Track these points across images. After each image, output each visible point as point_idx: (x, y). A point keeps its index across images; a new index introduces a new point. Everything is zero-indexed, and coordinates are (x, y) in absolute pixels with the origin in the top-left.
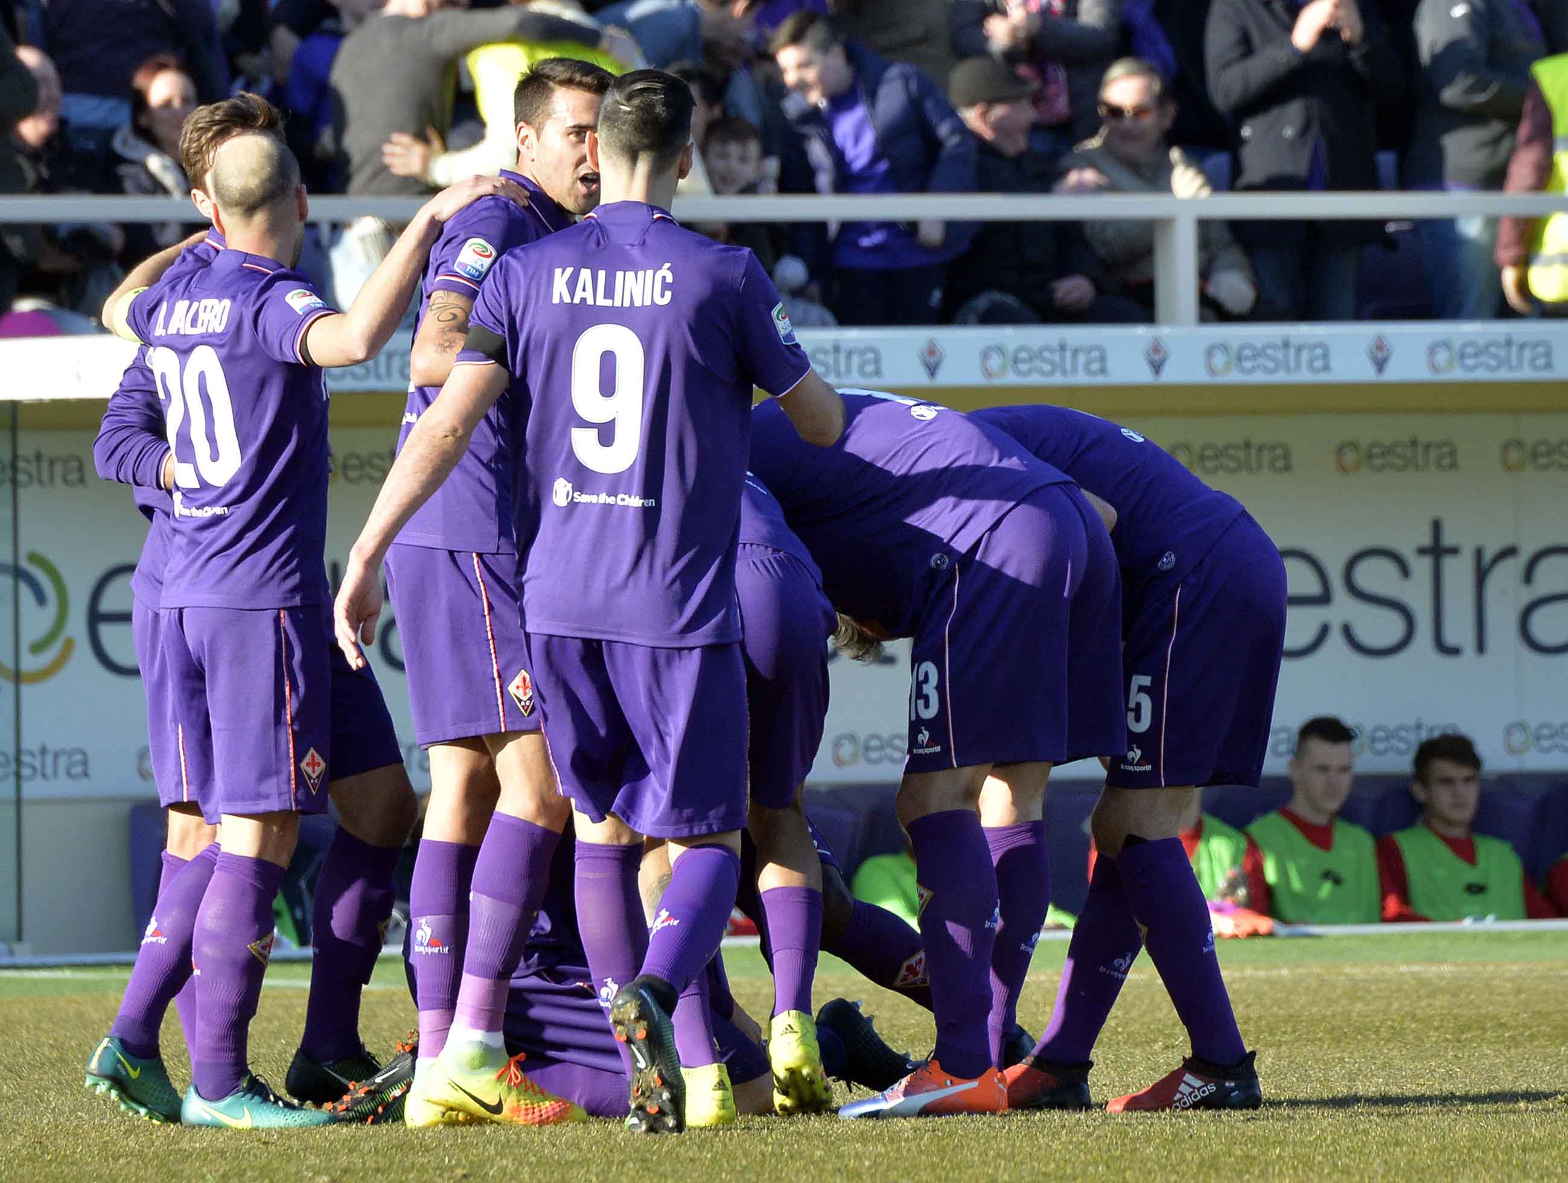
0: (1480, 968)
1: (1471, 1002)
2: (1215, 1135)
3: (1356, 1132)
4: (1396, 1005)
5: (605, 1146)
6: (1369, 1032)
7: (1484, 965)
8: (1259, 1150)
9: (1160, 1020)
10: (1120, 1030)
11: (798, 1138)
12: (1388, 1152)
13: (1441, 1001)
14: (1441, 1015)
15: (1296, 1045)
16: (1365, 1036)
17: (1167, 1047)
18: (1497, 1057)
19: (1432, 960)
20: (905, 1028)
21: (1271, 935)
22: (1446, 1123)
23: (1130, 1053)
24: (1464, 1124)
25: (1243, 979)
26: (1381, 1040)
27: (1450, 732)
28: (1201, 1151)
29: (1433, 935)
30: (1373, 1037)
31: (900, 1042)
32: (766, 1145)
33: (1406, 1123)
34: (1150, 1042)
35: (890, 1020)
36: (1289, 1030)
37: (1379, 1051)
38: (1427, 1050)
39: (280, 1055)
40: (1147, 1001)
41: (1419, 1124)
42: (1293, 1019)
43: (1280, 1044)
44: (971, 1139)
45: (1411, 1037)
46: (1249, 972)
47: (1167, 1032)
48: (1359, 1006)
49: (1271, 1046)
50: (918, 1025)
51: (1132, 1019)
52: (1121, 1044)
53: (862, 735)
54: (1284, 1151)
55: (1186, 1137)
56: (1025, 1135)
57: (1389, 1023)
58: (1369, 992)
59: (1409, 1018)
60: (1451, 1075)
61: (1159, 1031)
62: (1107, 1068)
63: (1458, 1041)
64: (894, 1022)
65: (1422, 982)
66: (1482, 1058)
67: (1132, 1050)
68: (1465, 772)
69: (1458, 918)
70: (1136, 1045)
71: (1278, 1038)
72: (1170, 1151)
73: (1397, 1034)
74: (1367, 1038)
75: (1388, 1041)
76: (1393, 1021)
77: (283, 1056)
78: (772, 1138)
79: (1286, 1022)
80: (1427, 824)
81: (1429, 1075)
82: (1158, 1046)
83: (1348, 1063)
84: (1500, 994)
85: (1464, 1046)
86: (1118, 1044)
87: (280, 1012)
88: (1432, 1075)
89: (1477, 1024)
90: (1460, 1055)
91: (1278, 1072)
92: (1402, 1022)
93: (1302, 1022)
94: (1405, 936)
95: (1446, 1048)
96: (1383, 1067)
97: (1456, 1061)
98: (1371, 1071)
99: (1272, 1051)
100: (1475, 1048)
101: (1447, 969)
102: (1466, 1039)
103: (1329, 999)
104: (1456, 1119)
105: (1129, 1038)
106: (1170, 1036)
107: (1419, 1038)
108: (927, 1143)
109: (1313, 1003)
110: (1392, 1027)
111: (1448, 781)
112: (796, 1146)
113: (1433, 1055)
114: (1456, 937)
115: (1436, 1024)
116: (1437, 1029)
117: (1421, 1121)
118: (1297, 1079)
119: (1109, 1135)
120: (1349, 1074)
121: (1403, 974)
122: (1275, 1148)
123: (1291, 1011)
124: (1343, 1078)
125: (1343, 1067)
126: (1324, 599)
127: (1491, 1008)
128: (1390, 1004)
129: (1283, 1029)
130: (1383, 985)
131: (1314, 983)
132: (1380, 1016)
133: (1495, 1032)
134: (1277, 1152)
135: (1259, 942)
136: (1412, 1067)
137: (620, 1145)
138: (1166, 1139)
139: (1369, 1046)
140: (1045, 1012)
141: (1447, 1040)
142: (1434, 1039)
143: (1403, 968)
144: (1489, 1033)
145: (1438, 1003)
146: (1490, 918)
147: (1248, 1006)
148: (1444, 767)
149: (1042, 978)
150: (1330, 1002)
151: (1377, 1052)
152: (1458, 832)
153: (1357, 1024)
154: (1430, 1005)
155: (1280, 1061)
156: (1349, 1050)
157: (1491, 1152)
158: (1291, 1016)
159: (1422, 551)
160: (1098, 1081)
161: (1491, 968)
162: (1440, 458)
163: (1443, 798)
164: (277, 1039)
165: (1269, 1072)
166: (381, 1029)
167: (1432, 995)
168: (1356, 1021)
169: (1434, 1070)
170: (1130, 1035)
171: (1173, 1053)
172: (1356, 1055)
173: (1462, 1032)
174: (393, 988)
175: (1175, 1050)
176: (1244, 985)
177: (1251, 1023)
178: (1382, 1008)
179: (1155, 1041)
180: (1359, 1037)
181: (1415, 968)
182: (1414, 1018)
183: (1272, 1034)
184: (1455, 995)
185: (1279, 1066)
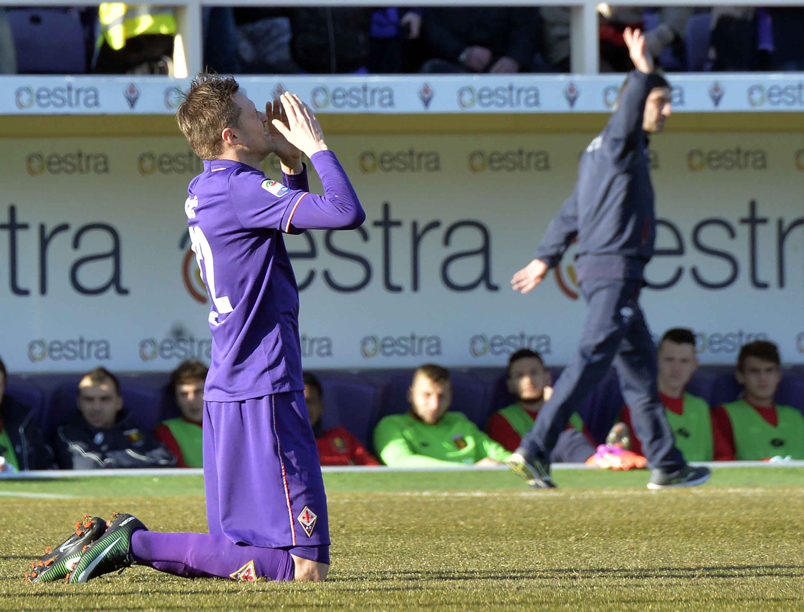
0: (780, 491)
1: (776, 512)
2: (610, 596)
3: (701, 595)
4: (726, 514)
5: (215, 600)
6: (709, 531)
7: (784, 488)
8: (638, 606)
9: (573, 522)
10: (547, 528)
11: (339, 595)
12: (722, 608)
13: (756, 512)
14: (755, 520)
15: (661, 539)
16: (706, 534)
17: (578, 540)
18: (792, 548)
19: (749, 485)
20: (409, 526)
21: (644, 468)
22: (760, 590)
23: (554, 543)
24: (772, 590)
25: (626, 497)
26: (717, 536)
27: (761, 338)
28: (601, 606)
29: (750, 469)
30: (712, 534)
31: (405, 535)
32: (319, 600)
33: (734, 590)
34: (567, 536)
35: (398, 520)
36: (657, 529)
37: (716, 543)
38: (746, 543)
39: (7, 539)
40: (564, 510)
41: (742, 590)
42: (659, 522)
43: (651, 538)
44: (451, 597)
45: (736, 534)
46: (630, 492)
47: (577, 530)
48: (702, 514)
49: (646, 539)
50: (416, 524)
51: (554, 521)
52: (548, 537)
53: (380, 337)
54: (654, 606)
55: (591, 597)
56: (486, 595)
57: (722, 525)
58: (708, 505)
59: (735, 522)
60: (762, 559)
61: (572, 528)
62: (539, 553)
63: (767, 537)
64: (402, 522)
65: (742, 499)
66: (782, 549)
67: (555, 541)
68: (767, 365)
69: (767, 458)
70: (558, 538)
71: (649, 534)
72: (580, 607)
73: (727, 532)
74: (707, 535)
75: (721, 537)
76: (724, 524)
77: (9, 540)
78: (323, 595)
79: (655, 524)
80: (745, 398)
81: (748, 559)
82: (572, 539)
83: (696, 551)
84: (794, 507)
85: (771, 541)
86: (546, 537)
87: (7, 512)
88: (750, 559)
89: (780, 526)
90: (768, 546)
91: (650, 556)
92: (731, 524)
93: (665, 524)
94: (732, 470)
95: (759, 542)
96: (718, 553)
97: (765, 550)
98: (711, 556)
99: (646, 543)
100: (778, 542)
101: (759, 491)
102: (772, 536)
103: (682, 510)
104: (766, 588)
105: (553, 534)
106: (579, 532)
107: (740, 535)
108: (423, 599)
109: (672, 512)
110: (724, 528)
111: (755, 371)
112: (338, 601)
113: (750, 547)
114: (765, 471)
115: (752, 526)
116: (753, 529)
117: (743, 588)
118: (662, 560)
119: (541, 596)
120: (696, 558)
121: (730, 494)
122: (648, 605)
123: (658, 517)
124: (692, 560)
125: (692, 553)
126: (680, 251)
127: (788, 517)
128: (723, 513)
129: (653, 529)
130: (718, 501)
131: (673, 500)
132: (716, 521)
133: (790, 532)
134: (650, 607)
135: (636, 473)
136: (737, 554)
137: (225, 599)
138: (578, 599)
139: (709, 540)
140: (498, 517)
141: (759, 536)
142: (751, 536)
143: (731, 490)
144: (787, 532)
145: (754, 513)
146: (788, 458)
147: (631, 513)
148: (754, 362)
149: (496, 494)
150: (683, 511)
151: (714, 544)
152: (766, 404)
153: (701, 526)
154: (748, 514)
155: (651, 549)
156: (696, 542)
157: (790, 609)
158: (658, 520)
159: (744, 221)
160: (533, 561)
161: (787, 491)
162: (755, 161)
163: (752, 381)
164: (5, 530)
165: (644, 556)
166: (71, 523)
167: (750, 507)
168: (701, 524)
169: (751, 556)
170: (554, 532)
171: (582, 543)
172: (700, 546)
173: (770, 532)
174: (78, 497)
175: (583, 541)
176: (627, 501)
177: (632, 524)
178: (717, 516)
179: (570, 535)
180: (702, 534)
181: (738, 490)
182: (738, 523)
183: (646, 531)
184: (765, 507)
185: (651, 553)
